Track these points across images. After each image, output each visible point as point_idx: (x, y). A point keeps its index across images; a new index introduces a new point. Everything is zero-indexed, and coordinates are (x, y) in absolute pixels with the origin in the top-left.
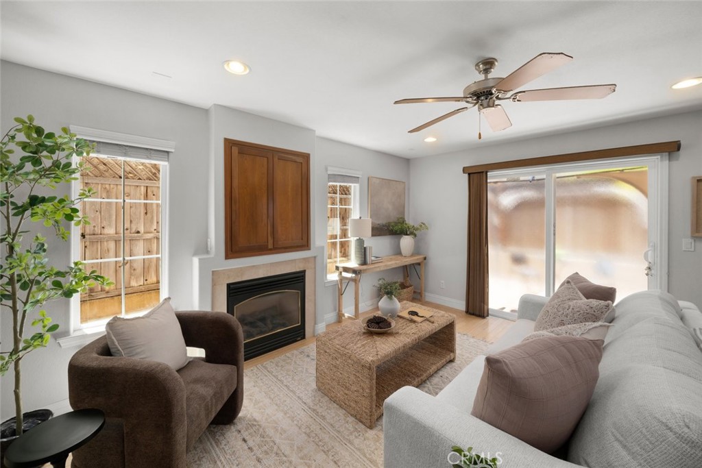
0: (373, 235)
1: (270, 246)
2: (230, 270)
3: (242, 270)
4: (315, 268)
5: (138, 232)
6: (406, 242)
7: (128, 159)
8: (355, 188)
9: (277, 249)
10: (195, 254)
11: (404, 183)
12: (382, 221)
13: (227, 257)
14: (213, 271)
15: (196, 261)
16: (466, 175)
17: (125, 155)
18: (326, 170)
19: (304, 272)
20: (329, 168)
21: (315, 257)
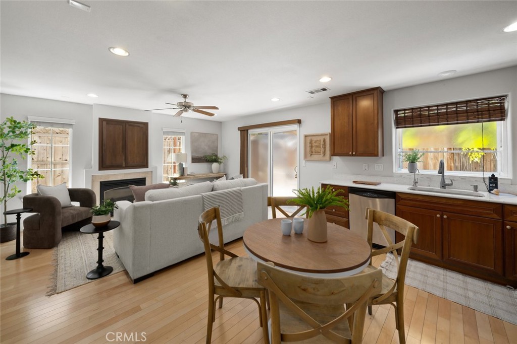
0: (192, 162)
1: (124, 165)
2: (102, 176)
3: (109, 176)
4: (152, 177)
5: (66, 160)
6: (215, 165)
7: (53, 128)
8: (183, 138)
9: (128, 167)
10: (85, 168)
11: (217, 135)
12: (199, 155)
13: (100, 169)
14: (92, 176)
15: (84, 170)
16: (240, 132)
17: (52, 126)
18: (162, 129)
19: (145, 178)
20: (163, 128)
21: (152, 172)
